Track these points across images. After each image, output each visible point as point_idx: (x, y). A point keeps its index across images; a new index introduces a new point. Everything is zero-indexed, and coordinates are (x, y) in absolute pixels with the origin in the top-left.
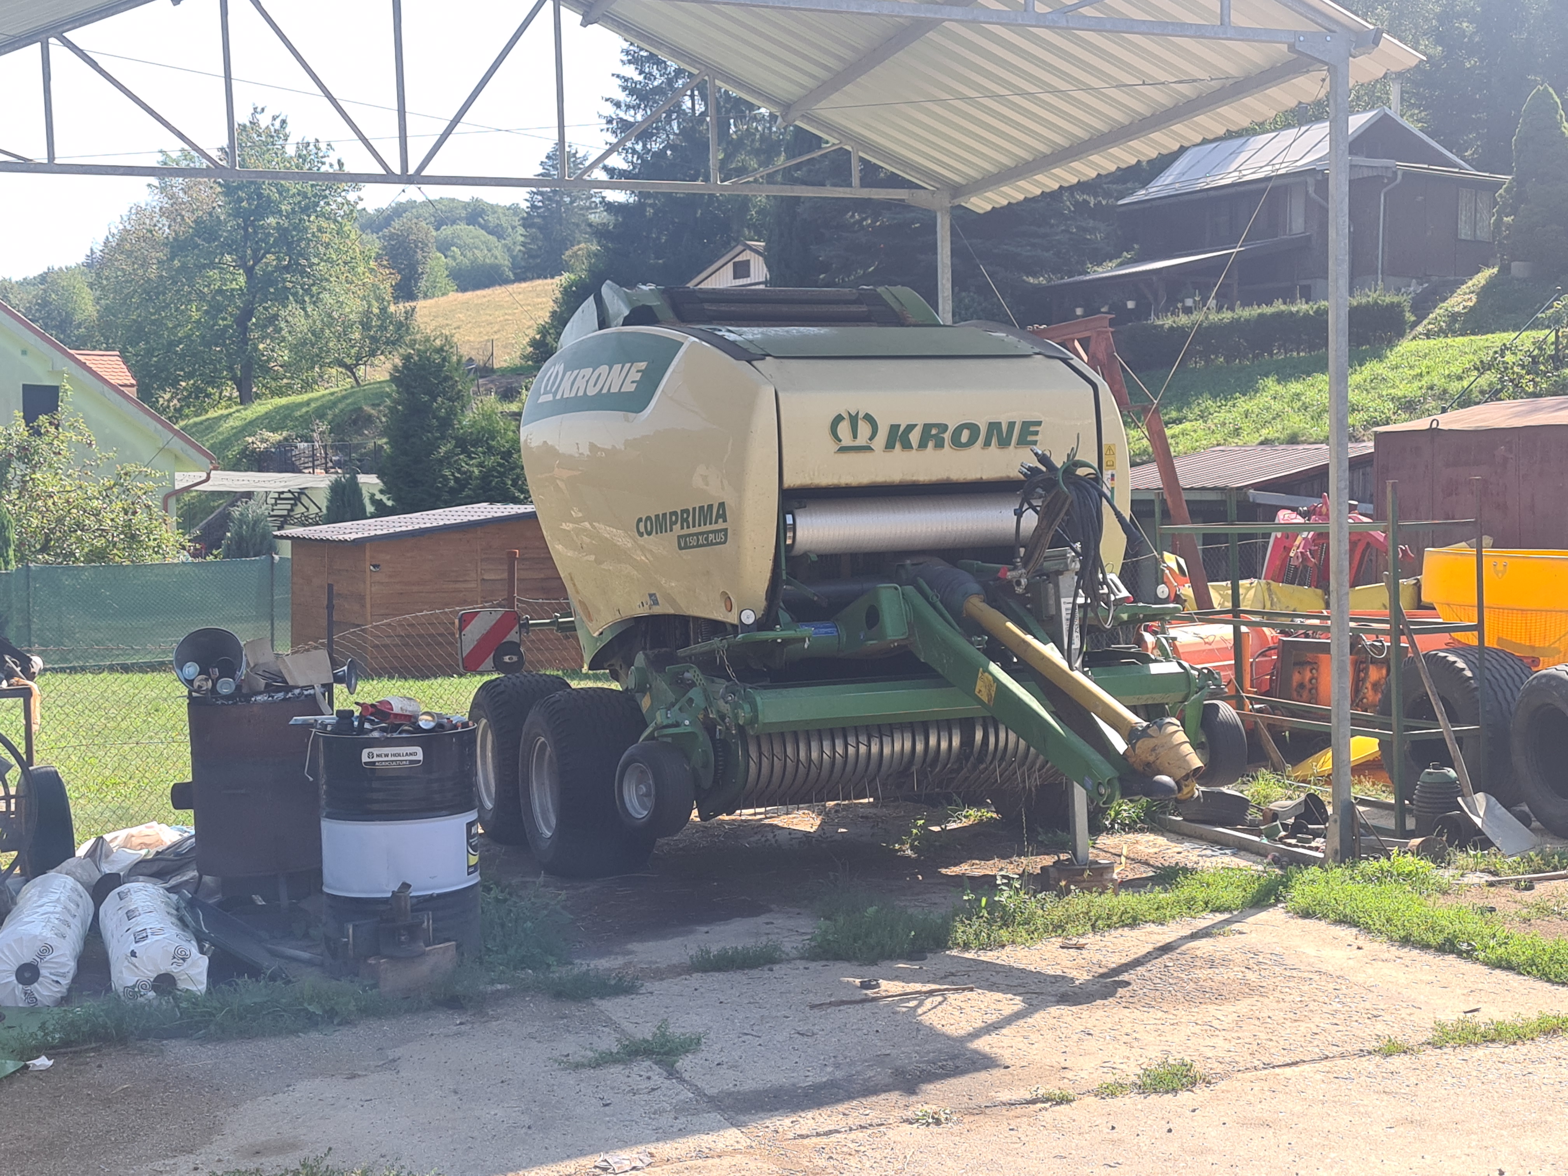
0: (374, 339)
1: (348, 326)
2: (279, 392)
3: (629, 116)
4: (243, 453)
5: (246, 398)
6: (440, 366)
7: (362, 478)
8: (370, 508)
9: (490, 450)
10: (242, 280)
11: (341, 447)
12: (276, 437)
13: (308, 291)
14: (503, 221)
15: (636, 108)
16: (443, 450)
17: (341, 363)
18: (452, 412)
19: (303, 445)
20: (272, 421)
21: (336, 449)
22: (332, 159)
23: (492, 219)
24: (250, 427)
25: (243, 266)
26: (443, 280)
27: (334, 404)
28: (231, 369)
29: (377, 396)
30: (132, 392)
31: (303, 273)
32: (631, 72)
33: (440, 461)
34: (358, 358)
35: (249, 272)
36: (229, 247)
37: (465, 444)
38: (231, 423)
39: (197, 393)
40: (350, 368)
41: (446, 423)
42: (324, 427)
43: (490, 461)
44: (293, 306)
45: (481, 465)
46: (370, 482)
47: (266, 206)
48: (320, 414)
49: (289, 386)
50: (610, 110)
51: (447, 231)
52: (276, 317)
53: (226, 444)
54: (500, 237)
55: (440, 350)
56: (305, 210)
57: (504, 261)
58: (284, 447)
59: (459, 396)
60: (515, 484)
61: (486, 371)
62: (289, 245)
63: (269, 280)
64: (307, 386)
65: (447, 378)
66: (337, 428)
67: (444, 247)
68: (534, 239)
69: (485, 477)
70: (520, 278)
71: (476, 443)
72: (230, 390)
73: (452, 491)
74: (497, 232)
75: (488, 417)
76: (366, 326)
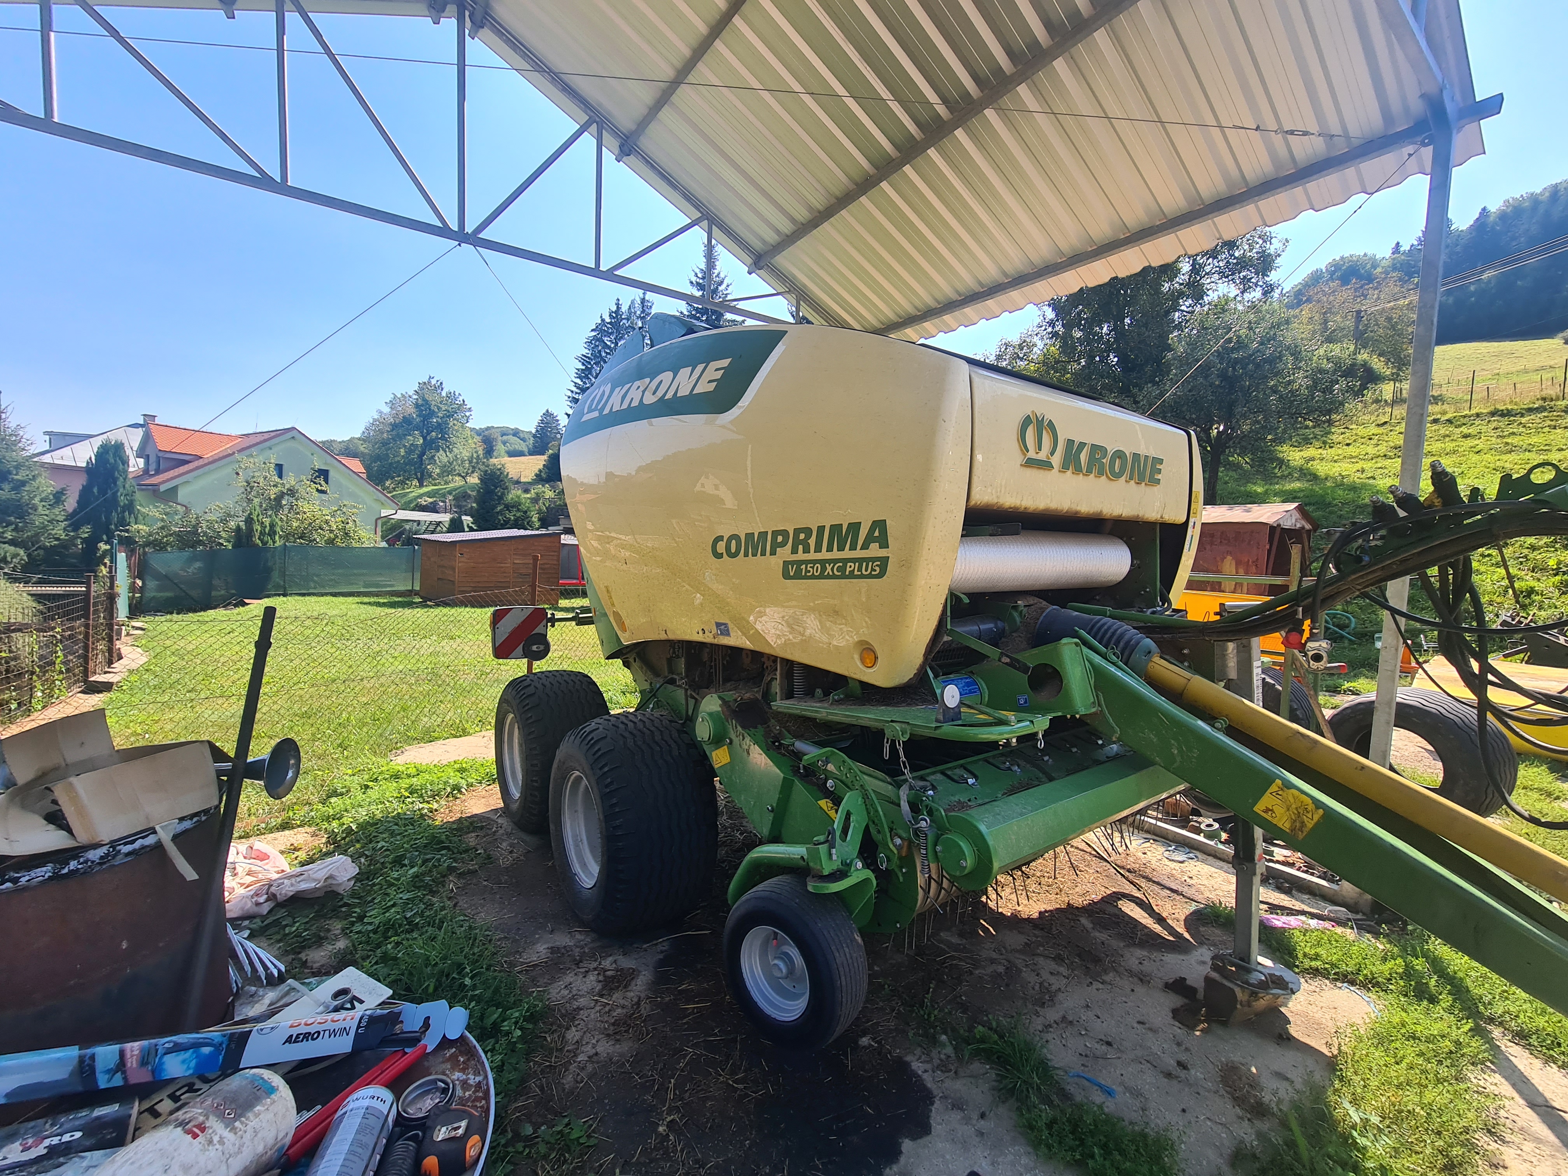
0: (474, 467)
1: (463, 461)
2: (435, 485)
3: (576, 396)
4: (416, 505)
5: (421, 485)
6: (500, 476)
7: (464, 517)
8: (466, 529)
9: (519, 510)
10: (421, 441)
11: (458, 506)
12: (431, 500)
13: (448, 447)
14: (526, 436)
15: (579, 394)
16: (499, 508)
17: (460, 475)
18: (503, 494)
19: (441, 504)
20: (429, 494)
21: (456, 506)
22: (461, 399)
23: (522, 435)
24: (421, 496)
25: (422, 436)
26: (503, 453)
27: (456, 489)
28: (416, 474)
29: (472, 488)
30: (364, 476)
31: (446, 441)
32: (578, 381)
33: (498, 513)
34: (467, 474)
35: (425, 438)
36: (417, 428)
37: (508, 507)
38: (413, 494)
39: (403, 483)
40: (463, 477)
41: (501, 498)
42: (451, 498)
43: (518, 514)
44: (441, 452)
45: (514, 515)
46: (467, 519)
47: (432, 414)
48: (450, 493)
49: (439, 483)
50: (570, 394)
51: (505, 438)
52: (434, 456)
53: (410, 502)
54: (524, 441)
55: (500, 469)
56: (448, 417)
57: (526, 450)
58: (434, 504)
59: (507, 488)
60: (528, 523)
61: (518, 482)
62: (442, 430)
63: (433, 441)
64: (446, 483)
65: (502, 481)
66: (456, 498)
67: (504, 443)
68: (537, 442)
69: (516, 520)
70: (530, 454)
71: (512, 507)
72: (415, 482)
73: (502, 525)
74: (524, 440)
75: (518, 497)
76: (471, 462)
